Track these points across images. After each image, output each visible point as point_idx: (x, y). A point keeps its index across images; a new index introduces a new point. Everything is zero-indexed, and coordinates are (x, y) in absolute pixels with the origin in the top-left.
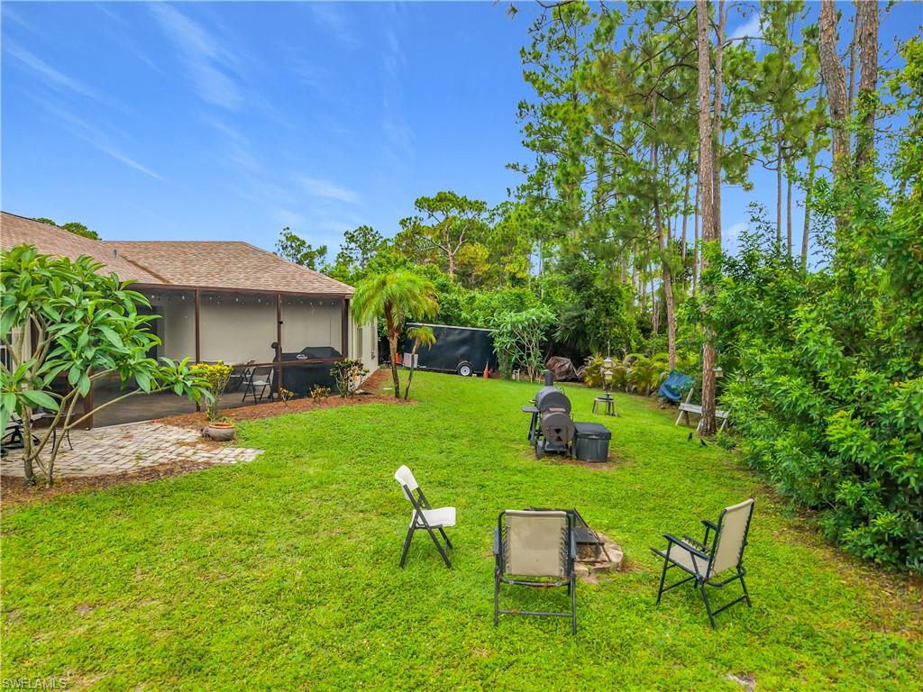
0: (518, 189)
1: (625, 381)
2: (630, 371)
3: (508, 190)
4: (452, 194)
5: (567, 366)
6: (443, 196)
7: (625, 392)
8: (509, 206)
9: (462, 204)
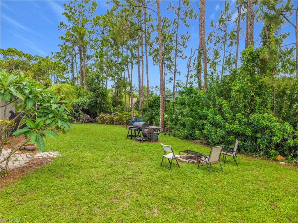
0: (56, 53)
1: (113, 120)
2: (116, 118)
3: (52, 53)
4: (16, 49)
5: (88, 117)
6: (12, 50)
7: (114, 124)
8: (38, 57)
9: (20, 54)
